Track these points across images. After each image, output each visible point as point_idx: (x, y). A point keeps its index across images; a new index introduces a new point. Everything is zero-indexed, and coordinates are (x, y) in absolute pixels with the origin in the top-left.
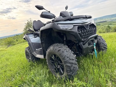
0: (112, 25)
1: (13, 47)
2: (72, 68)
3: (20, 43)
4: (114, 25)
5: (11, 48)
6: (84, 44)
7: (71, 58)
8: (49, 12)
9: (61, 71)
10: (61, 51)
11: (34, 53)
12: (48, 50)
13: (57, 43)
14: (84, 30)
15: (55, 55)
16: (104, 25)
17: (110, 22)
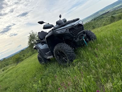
0: (116, 14)
1: (22, 62)
2: (71, 55)
3: (28, 57)
4: (118, 13)
5: (21, 63)
6: (76, 39)
7: (69, 49)
8: (49, 23)
9: (66, 60)
10: (62, 47)
11: (45, 57)
12: (54, 50)
13: (58, 43)
14: (74, 30)
15: (59, 51)
16: (108, 16)
17: (113, 11)
